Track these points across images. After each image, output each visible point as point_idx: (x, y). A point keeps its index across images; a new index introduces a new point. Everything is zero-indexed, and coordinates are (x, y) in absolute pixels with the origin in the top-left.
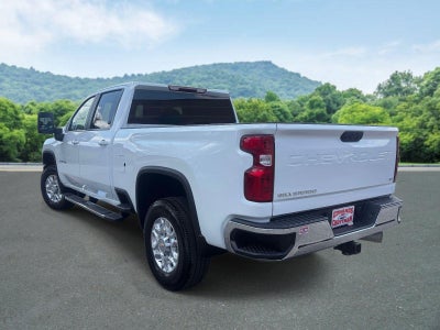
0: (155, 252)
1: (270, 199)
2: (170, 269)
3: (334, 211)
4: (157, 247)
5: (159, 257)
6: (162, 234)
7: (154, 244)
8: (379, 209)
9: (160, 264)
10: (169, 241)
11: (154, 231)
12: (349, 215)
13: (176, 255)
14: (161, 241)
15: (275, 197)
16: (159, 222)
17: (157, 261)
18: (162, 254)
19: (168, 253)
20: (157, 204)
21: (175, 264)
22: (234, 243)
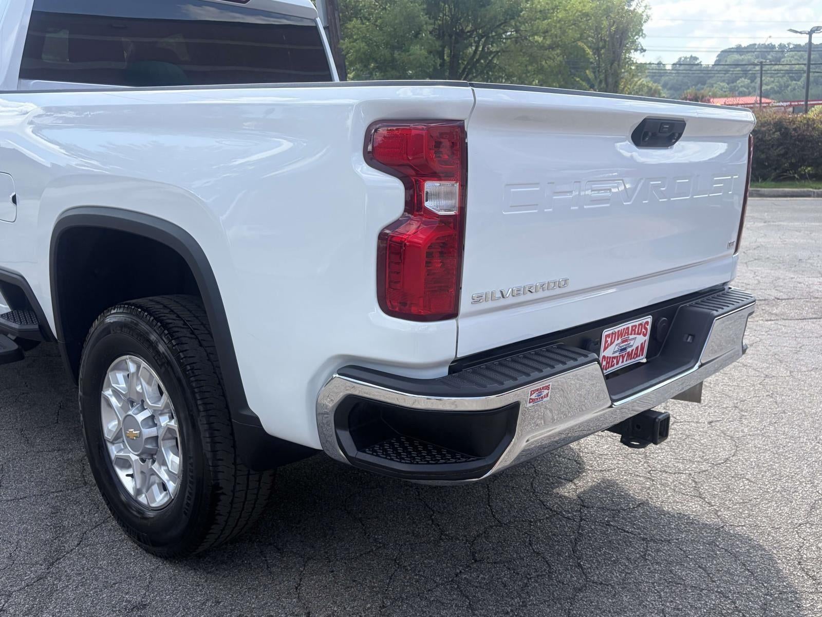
0: (114, 451)
1: (451, 313)
2: (160, 499)
3: (606, 332)
4: (117, 438)
5: (125, 463)
6: (133, 401)
7: (110, 426)
8: (708, 321)
9: (129, 485)
10: (152, 421)
11: (108, 393)
12: (640, 340)
13: (174, 460)
14: (128, 421)
15: (465, 304)
16: (123, 368)
17: (122, 474)
18: (134, 457)
19: (151, 454)
20: (114, 317)
21: (172, 486)
22: (345, 436)
